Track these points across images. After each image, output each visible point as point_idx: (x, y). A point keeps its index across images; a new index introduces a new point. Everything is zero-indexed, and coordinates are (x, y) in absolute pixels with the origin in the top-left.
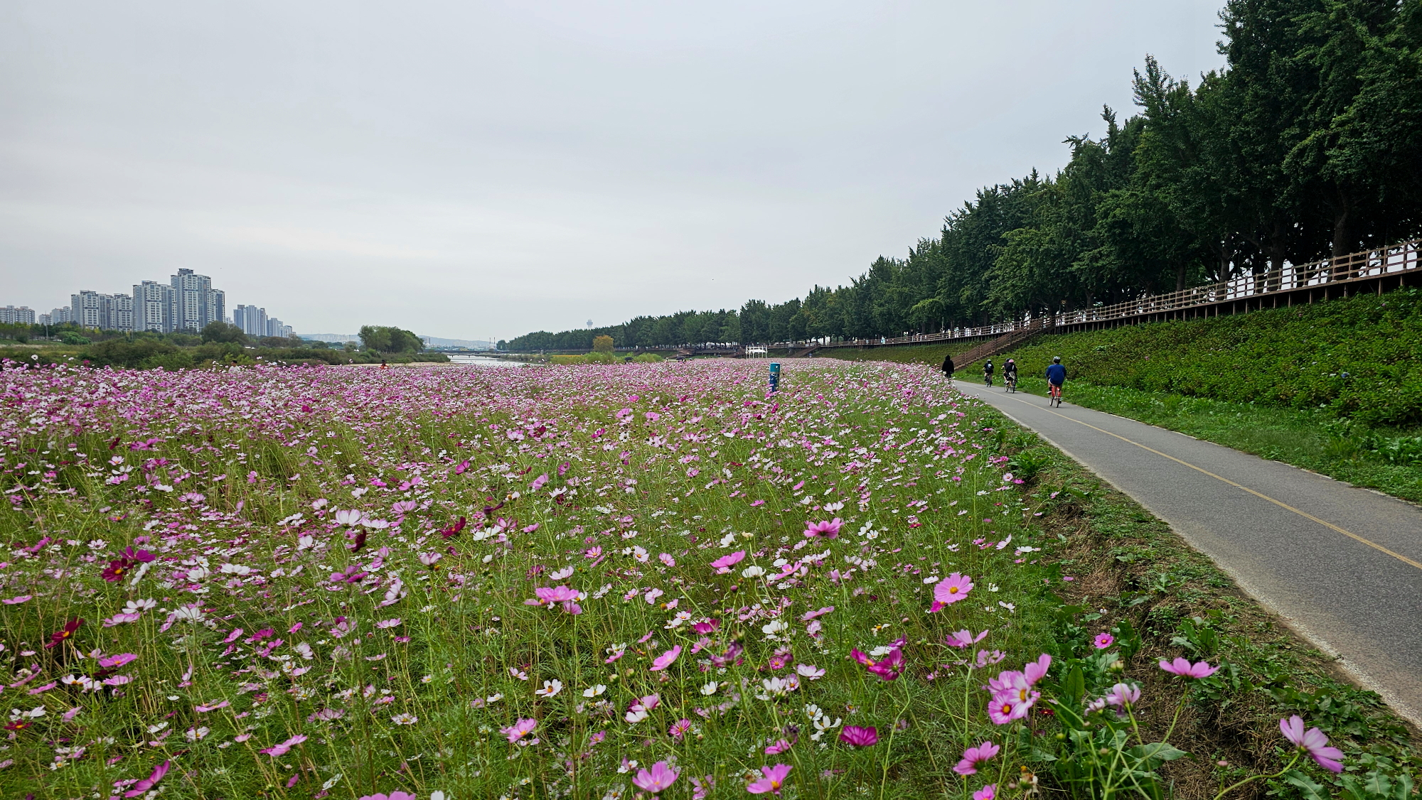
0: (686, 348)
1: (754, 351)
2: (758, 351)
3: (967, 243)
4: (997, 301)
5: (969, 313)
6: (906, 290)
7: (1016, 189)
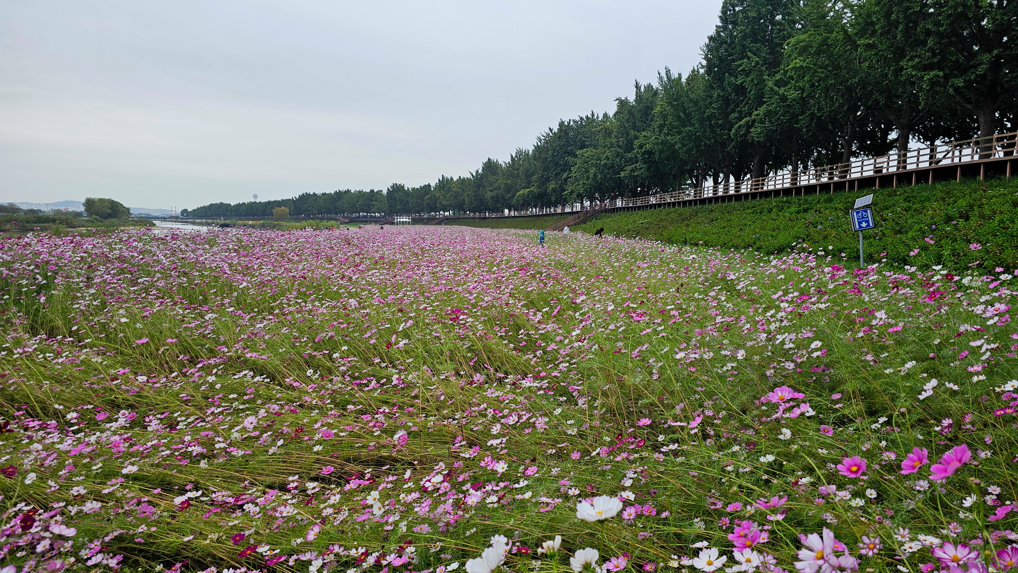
0: (344, 217)
1: (402, 220)
2: (405, 220)
3: (553, 155)
4: (572, 192)
5: (553, 199)
6: (509, 182)
7: (582, 123)
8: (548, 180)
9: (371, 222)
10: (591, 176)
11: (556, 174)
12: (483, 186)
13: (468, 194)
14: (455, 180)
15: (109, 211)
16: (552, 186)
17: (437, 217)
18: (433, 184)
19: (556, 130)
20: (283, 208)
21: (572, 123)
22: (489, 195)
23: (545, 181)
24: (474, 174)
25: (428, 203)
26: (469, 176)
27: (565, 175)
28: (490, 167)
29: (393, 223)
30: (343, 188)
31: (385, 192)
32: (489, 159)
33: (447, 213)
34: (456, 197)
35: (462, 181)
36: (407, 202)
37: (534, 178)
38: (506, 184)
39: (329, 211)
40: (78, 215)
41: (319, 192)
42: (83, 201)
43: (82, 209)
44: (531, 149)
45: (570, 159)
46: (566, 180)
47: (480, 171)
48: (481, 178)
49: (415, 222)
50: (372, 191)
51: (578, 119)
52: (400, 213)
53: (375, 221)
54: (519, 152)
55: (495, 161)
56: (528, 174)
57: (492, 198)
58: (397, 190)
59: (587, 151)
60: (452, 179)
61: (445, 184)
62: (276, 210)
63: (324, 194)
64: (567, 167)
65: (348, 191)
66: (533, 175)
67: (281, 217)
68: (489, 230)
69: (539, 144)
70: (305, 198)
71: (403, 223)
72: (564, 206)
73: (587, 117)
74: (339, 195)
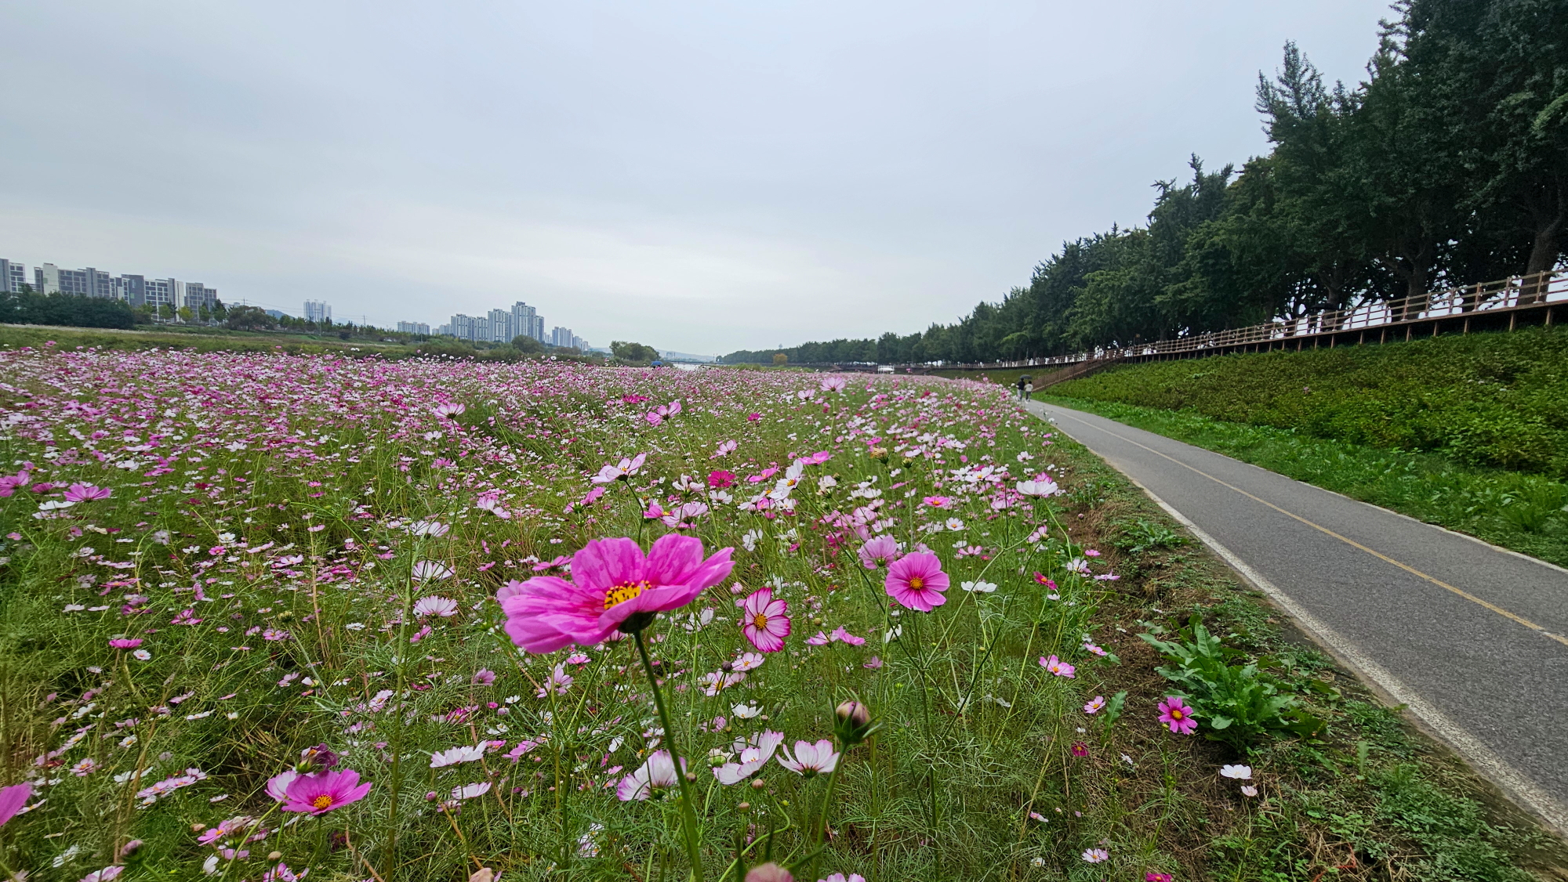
0: (839, 365)
1: (886, 369)
2: (889, 369)
3: (1052, 288)
5: (1048, 346)
7: (1098, 242)
8: (1044, 321)
9: (862, 371)
10: (1104, 308)
11: (1055, 313)
12: (972, 333)
13: (957, 342)
14: (945, 328)
16: (1049, 328)
17: (926, 367)
18: (923, 333)
19: (1060, 255)
20: (787, 355)
21: (1082, 244)
22: (976, 342)
23: (1040, 322)
24: (965, 321)
25: (916, 352)
26: (959, 323)
27: (1067, 312)
28: (982, 310)
31: (877, 341)
32: (982, 303)
34: (945, 346)
35: (952, 328)
36: (896, 351)
37: (1026, 320)
38: (995, 329)
41: (820, 341)
44: (1028, 285)
45: (1076, 288)
47: (971, 317)
48: (971, 324)
49: (900, 371)
50: (866, 341)
52: (887, 362)
53: (865, 370)
55: (988, 304)
56: (1022, 315)
57: (980, 345)
58: (889, 338)
59: (1101, 274)
60: (942, 327)
61: (934, 331)
62: (776, 357)
64: (1070, 300)
66: (1027, 315)
67: (780, 364)
69: (1039, 277)
70: (808, 346)
71: (887, 372)
73: (1106, 234)
74: (836, 343)
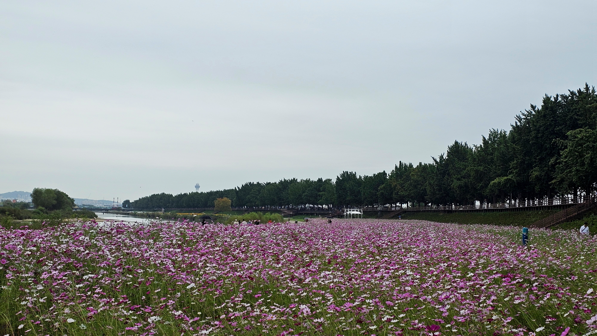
0: (288, 209)
1: (352, 213)
2: (355, 212)
3: (536, 137)
4: (562, 180)
5: (537, 188)
6: (481, 168)
7: (572, 98)
8: (530, 166)
9: (317, 215)
10: (587, 161)
11: (540, 159)
12: (448, 174)
13: (430, 184)
14: (415, 167)
15: (55, 202)
16: (535, 173)
17: (393, 209)
18: (389, 172)
19: (539, 107)
20: (225, 199)
21: (560, 99)
22: (456, 184)
23: (525, 167)
24: (438, 160)
25: (382, 193)
26: (432, 162)
27: (552, 160)
28: (457, 151)
29: (341, 216)
30: (289, 178)
31: (334, 181)
32: (456, 143)
33: (404, 206)
34: (415, 187)
35: (423, 168)
36: (359, 192)
37: (512, 164)
38: (477, 171)
39: (273, 203)
40: (25, 206)
42: (31, 191)
43: (29, 200)
44: (508, 130)
45: (559, 141)
46: (553, 166)
47: (445, 157)
48: (447, 165)
49: (367, 215)
50: (320, 180)
51: (568, 93)
52: (351, 205)
53: (323, 213)
54: (494, 134)
55: (463, 144)
56: (505, 160)
57: (460, 187)
58: (348, 178)
59: (581, 131)
60: (411, 166)
61: (402, 171)
62: (218, 202)
63: (269, 184)
64: (555, 150)
65: (294, 181)
66: (511, 159)
67: (223, 210)
68: (457, 226)
69: (519, 124)
70: (248, 188)
71: (354, 216)
72: (551, 198)
73: (580, 91)
74: (285, 184)
